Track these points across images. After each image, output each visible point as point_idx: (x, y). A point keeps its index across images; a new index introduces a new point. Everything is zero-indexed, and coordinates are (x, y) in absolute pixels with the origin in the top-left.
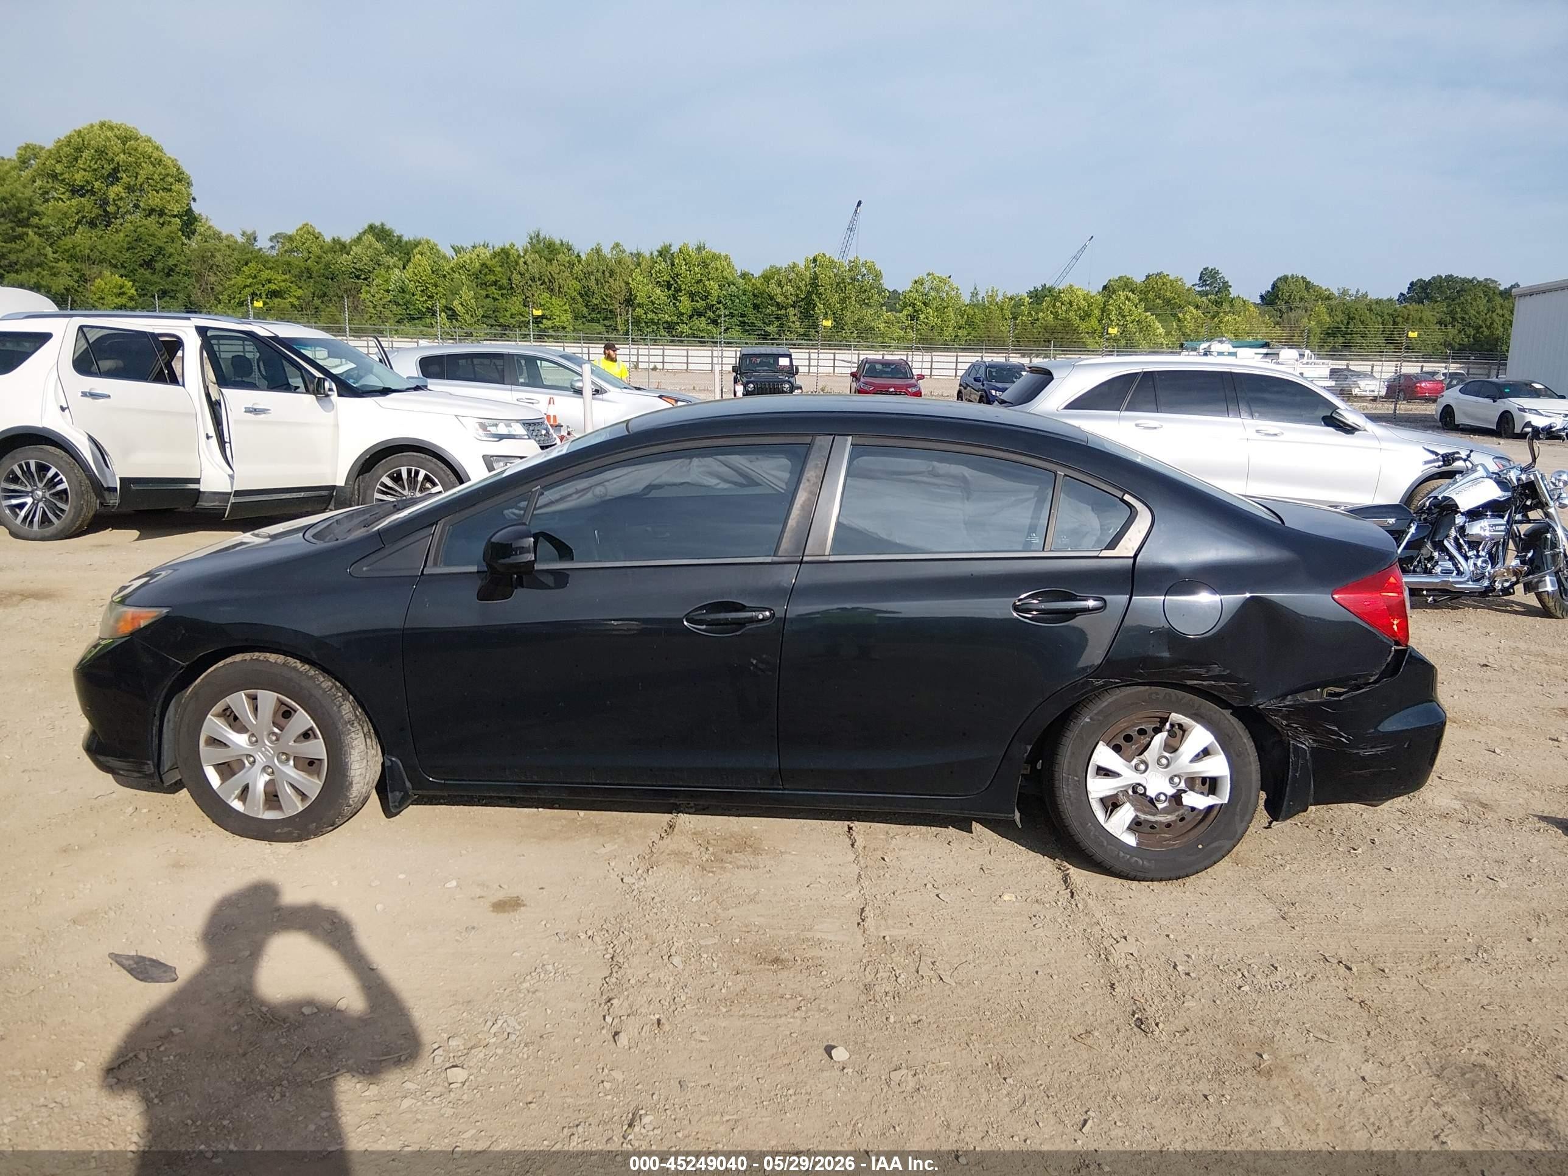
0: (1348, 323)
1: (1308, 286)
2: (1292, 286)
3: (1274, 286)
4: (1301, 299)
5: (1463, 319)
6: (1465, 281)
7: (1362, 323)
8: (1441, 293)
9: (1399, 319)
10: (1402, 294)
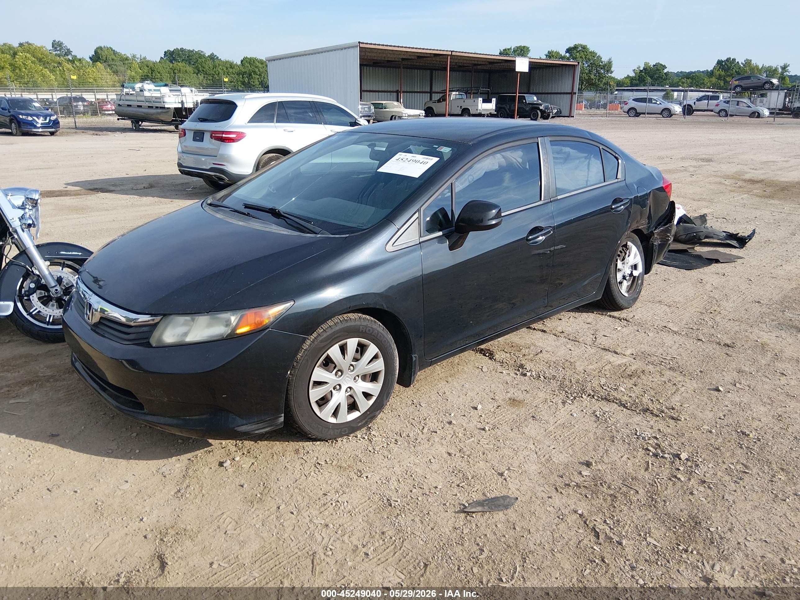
0: (152, 73)
1: (115, 53)
2: (106, 52)
3: (96, 52)
4: (113, 59)
5: (203, 71)
6: (190, 51)
7: (159, 73)
8: (180, 57)
9: (176, 71)
10: (161, 58)
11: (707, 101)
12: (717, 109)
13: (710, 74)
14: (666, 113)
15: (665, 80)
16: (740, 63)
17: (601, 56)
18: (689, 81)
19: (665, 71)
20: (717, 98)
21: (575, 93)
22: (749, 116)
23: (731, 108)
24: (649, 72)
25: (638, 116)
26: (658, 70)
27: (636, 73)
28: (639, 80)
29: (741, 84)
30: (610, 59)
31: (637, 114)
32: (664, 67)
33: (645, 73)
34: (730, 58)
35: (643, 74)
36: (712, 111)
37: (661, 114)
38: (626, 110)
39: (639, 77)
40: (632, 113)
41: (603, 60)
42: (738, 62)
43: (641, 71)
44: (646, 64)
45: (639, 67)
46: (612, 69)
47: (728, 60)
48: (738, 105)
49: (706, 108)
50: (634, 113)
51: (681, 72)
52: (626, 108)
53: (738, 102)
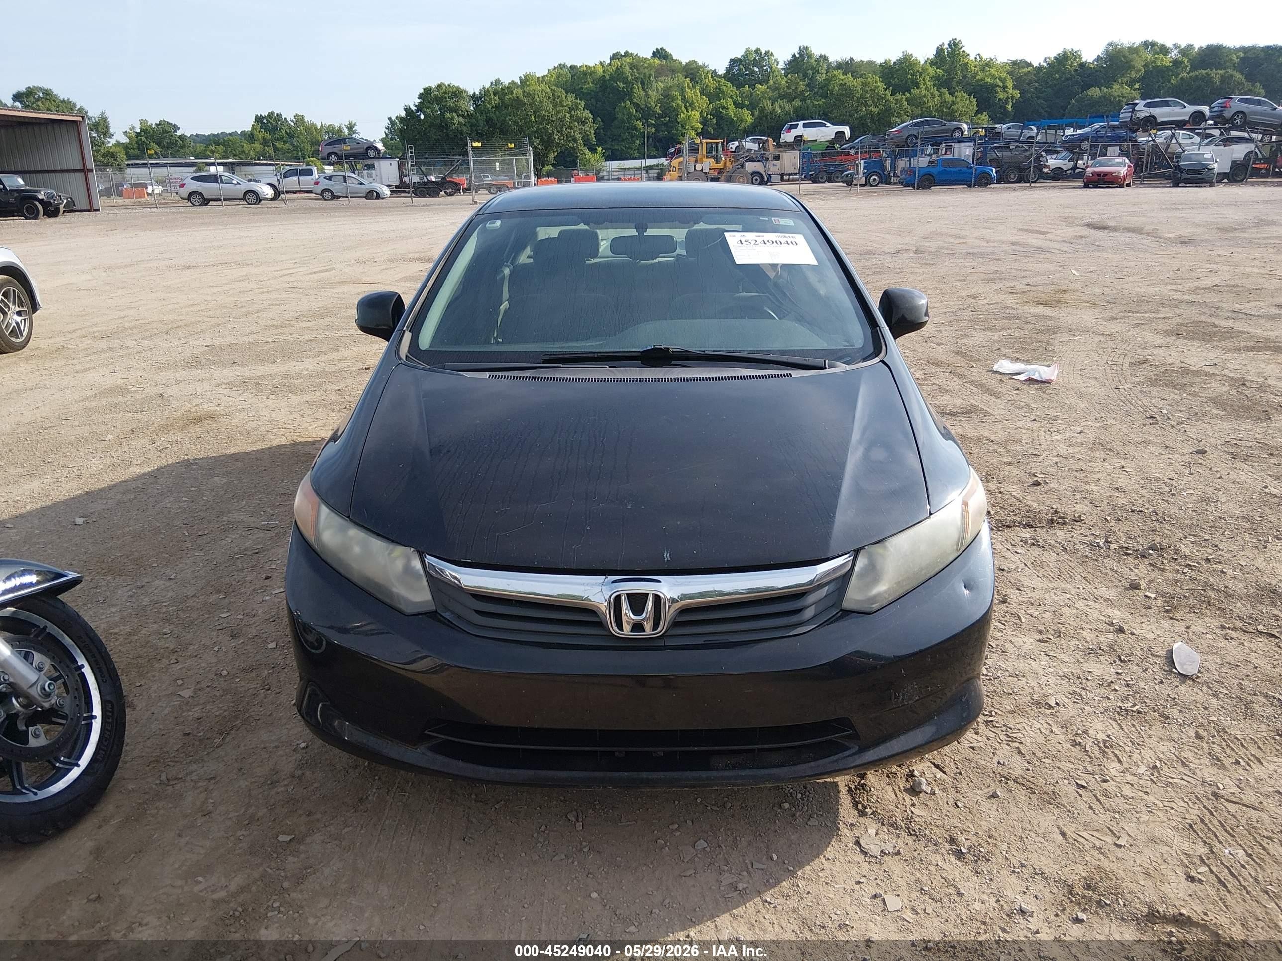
11: (296, 178)
12: (319, 188)
13: (250, 137)
14: (251, 198)
15: (183, 147)
16: (288, 120)
17: (86, 108)
18: (221, 148)
19: (179, 133)
20: (309, 173)
21: (91, 170)
22: (365, 198)
23: (337, 187)
24: (153, 136)
25: (206, 205)
26: (167, 132)
27: (130, 138)
28: (138, 148)
29: (335, 150)
30: (103, 114)
31: (205, 202)
32: (176, 128)
33: (147, 138)
34: (272, 113)
35: (143, 139)
36: (310, 192)
37: (244, 199)
38: (186, 196)
39: (137, 143)
40: (196, 199)
41: (90, 114)
42: (285, 119)
43: (138, 134)
44: (143, 122)
45: (133, 128)
46: (112, 130)
47: (271, 115)
48: (345, 181)
49: (297, 188)
50: (199, 199)
51: (197, 135)
52: (185, 192)
53: (345, 177)
